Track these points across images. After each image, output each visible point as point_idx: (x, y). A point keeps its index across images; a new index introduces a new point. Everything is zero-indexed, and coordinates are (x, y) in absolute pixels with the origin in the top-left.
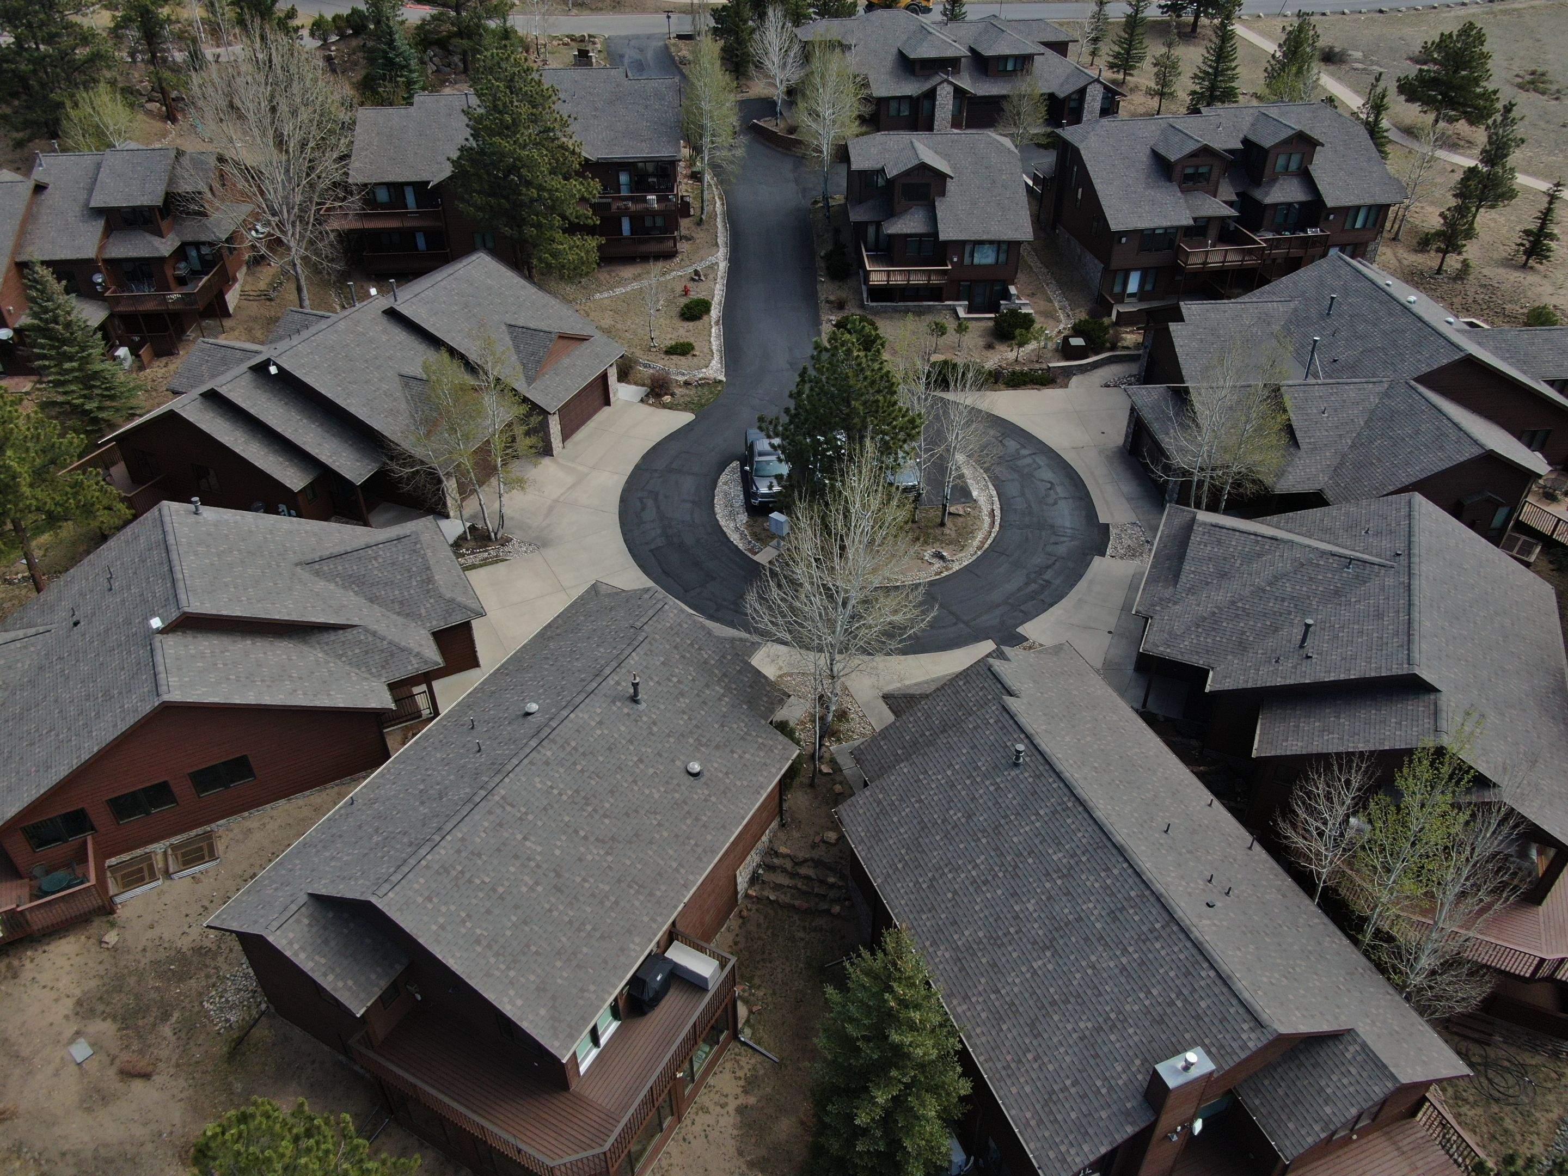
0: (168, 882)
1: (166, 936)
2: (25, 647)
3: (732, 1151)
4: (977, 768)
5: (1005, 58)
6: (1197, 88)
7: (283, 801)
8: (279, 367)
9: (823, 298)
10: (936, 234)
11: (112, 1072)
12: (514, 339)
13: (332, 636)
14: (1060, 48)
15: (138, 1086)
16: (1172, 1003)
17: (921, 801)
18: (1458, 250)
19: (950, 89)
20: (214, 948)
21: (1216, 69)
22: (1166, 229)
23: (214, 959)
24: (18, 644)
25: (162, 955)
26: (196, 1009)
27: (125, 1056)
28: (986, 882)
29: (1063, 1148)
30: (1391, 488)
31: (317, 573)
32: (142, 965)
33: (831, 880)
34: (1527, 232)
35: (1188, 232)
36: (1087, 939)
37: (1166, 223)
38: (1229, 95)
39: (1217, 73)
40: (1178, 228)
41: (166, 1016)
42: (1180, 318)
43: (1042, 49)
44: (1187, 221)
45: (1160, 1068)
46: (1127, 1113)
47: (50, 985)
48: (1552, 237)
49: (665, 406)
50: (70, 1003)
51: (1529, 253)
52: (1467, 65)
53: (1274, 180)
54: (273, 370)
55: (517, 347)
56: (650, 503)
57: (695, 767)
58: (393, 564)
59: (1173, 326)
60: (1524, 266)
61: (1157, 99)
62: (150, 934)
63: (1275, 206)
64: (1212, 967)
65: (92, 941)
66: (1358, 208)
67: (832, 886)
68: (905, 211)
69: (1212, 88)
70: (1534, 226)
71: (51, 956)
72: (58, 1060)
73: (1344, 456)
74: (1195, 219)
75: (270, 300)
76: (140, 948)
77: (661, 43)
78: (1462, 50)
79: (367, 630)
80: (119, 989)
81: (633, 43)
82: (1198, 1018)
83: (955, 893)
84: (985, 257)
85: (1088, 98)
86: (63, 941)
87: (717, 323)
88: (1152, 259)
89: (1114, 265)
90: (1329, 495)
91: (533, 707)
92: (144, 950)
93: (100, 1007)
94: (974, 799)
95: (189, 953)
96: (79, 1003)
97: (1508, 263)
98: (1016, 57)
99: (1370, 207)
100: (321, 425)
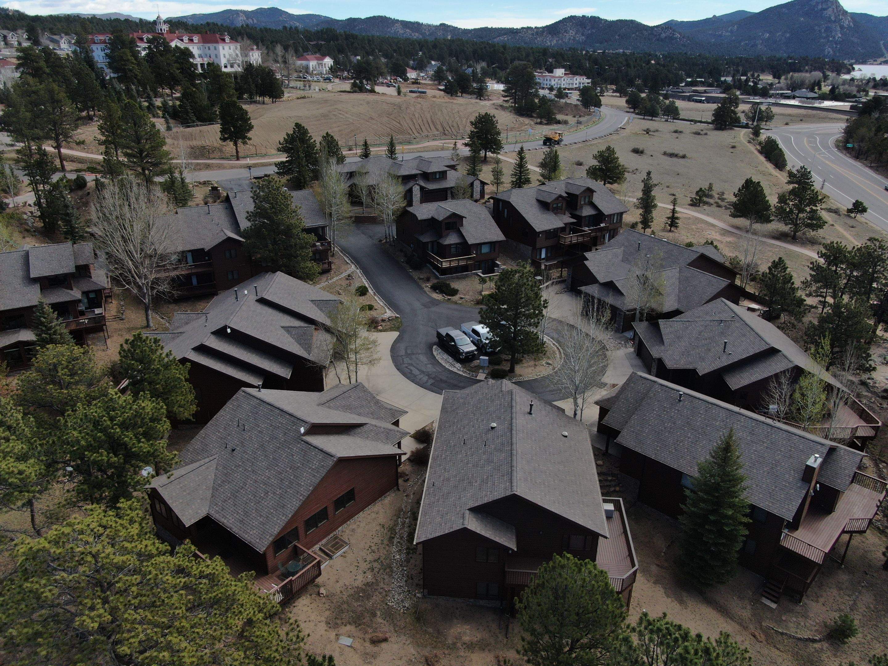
0: (331, 561)
1: (347, 584)
2: (208, 468)
3: (646, 582)
4: (665, 407)
5: (435, 173)
6: (514, 180)
7: (361, 513)
8: (232, 329)
9: (416, 278)
10: (465, 242)
11: (367, 644)
12: (317, 306)
13: (359, 430)
14: (453, 167)
15: (384, 645)
16: (790, 451)
17: (650, 425)
18: (649, 227)
19: (418, 187)
20: (374, 581)
21: (520, 171)
22: (554, 229)
23: (378, 585)
24: (204, 467)
25: (351, 592)
26: (386, 608)
27: (368, 636)
28: (697, 441)
29: (786, 507)
30: (704, 302)
31: (329, 407)
32: (345, 599)
33: (610, 478)
34: (668, 218)
35: (562, 229)
36: (747, 444)
37: (555, 227)
38: (528, 181)
39: (521, 172)
40: (558, 228)
41: (374, 615)
42: (587, 259)
43: (446, 169)
44: (562, 225)
45: (808, 463)
46: (800, 487)
47: (307, 620)
48: (677, 218)
49: (381, 331)
50: (323, 624)
51: (671, 225)
52: (611, 162)
53: (581, 208)
54: (229, 331)
55: (321, 310)
56: (412, 368)
57: (566, 434)
58: (359, 398)
59: (586, 262)
60: (670, 231)
61: (495, 186)
62: (338, 585)
63: (585, 217)
64: (796, 435)
65: (313, 596)
66: (614, 214)
67: (611, 481)
68: (447, 235)
69: (520, 178)
70: (670, 215)
71: (299, 608)
72: (338, 649)
73: (678, 296)
74: (565, 224)
75: (122, 319)
76: (339, 592)
77: (247, 182)
78: (608, 157)
79: (372, 425)
80: (342, 611)
81: (232, 182)
82: (802, 451)
83: (687, 449)
84: (485, 250)
85: (475, 187)
86: (300, 600)
87: (375, 294)
88: (550, 243)
89: (538, 246)
90: (682, 309)
91: (494, 425)
92: (341, 592)
93: (339, 622)
94: (671, 417)
95: (364, 587)
96: (328, 623)
97: (664, 230)
98: (440, 172)
99: (618, 214)
100: (257, 355)
